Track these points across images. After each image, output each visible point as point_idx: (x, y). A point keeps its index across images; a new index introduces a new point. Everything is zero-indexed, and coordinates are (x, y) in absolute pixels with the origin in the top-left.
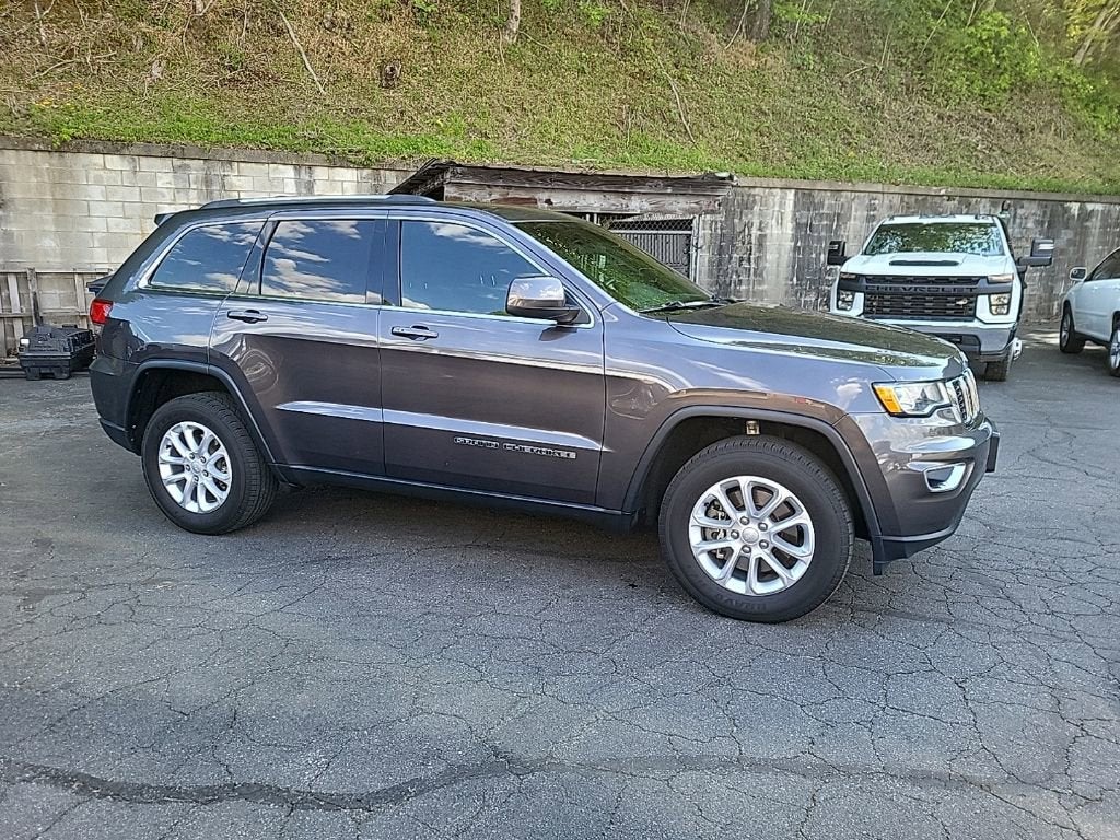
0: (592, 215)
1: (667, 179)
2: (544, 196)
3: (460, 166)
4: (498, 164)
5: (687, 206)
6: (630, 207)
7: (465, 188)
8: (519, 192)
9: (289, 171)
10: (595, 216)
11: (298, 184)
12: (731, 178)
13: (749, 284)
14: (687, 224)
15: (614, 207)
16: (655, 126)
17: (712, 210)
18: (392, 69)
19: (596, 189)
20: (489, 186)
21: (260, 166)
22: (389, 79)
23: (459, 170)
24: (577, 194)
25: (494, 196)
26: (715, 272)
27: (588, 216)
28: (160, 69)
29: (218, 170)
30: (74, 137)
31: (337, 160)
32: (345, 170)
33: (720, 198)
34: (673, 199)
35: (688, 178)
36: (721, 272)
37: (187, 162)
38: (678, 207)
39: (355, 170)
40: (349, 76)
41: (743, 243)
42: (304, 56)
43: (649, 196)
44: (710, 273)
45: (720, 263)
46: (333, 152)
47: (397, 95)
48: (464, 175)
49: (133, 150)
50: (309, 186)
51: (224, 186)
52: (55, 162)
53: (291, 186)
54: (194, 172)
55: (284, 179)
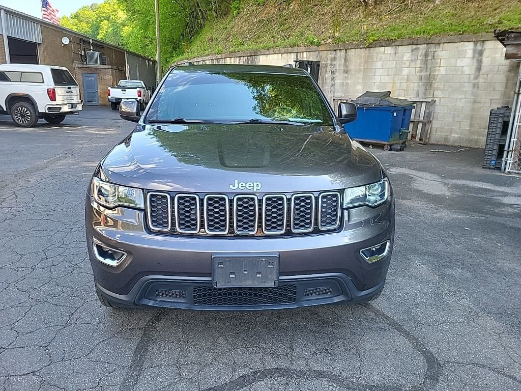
7: (520, 47)
9: (470, 45)
11: (474, 52)
21: (454, 44)
23: (513, 35)
29: (433, 48)
30: (374, 40)
37: (419, 46)
48: (516, 38)
49: (396, 43)
50: (481, 53)
51: (434, 56)
52: (367, 52)
53: (470, 53)
54: (421, 51)
55: (466, 50)
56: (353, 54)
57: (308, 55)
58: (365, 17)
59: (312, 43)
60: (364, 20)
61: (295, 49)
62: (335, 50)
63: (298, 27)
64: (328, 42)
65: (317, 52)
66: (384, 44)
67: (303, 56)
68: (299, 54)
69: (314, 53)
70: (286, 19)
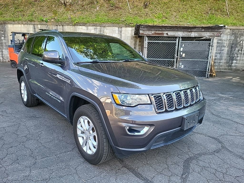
0: (179, 37)
1: (202, 27)
2: (166, 32)
3: (142, 25)
4: (166, 25)
5: (210, 35)
6: (191, 35)
7: (145, 31)
8: (159, 32)
9: (117, 28)
10: (180, 38)
11: (118, 31)
12: (224, 26)
13: (241, 57)
14: (209, 40)
15: (186, 35)
16: (218, 13)
17: (218, 36)
18: (147, 4)
19: (180, 30)
20: (151, 30)
21: (111, 27)
22: (146, 6)
23: (143, 26)
24: (175, 32)
25: (152, 33)
26: (229, 54)
27: (178, 38)
28: (98, 8)
29: (103, 29)
30: (77, 23)
31: (127, 26)
32: (129, 28)
33: (221, 32)
34: (205, 33)
35: (209, 27)
36: (231, 54)
37: (97, 27)
38: (206, 35)
39: (131, 28)
40: (137, 6)
41: (240, 45)
42: (128, 2)
43: (197, 32)
44: (228, 54)
45: (231, 51)
46: (126, 24)
47: (146, 10)
48: (144, 28)
49: (87, 25)
50: (121, 32)
51: (103, 32)
52: (73, 28)
53: (117, 32)
54: (98, 29)
55: (116, 30)
56: (67, 28)
57: (41, 27)
58: (67, 11)
59: (43, 20)
60: (66, 12)
61: (33, 23)
62: (57, 25)
63: (28, 11)
64: (52, 21)
65: (47, 25)
66: (81, 24)
67: (38, 27)
68: (35, 25)
69: (45, 25)
70: (18, 6)
